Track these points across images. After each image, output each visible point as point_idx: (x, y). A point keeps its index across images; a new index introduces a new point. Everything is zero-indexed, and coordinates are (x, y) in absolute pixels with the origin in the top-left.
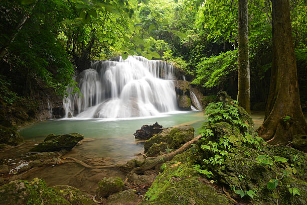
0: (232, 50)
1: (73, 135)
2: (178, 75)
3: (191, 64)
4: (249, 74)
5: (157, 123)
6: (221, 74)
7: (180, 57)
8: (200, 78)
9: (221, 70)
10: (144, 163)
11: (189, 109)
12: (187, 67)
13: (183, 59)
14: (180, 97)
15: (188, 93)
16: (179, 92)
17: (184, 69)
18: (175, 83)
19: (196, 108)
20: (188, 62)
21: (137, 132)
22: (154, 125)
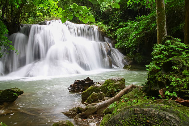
0: (147, 15)
1: (14, 90)
3: (111, 27)
4: (166, 33)
5: (88, 77)
6: (138, 36)
7: (101, 21)
10: (86, 109)
12: (108, 31)
13: (105, 23)
20: (108, 26)
21: (70, 86)
22: (85, 80)
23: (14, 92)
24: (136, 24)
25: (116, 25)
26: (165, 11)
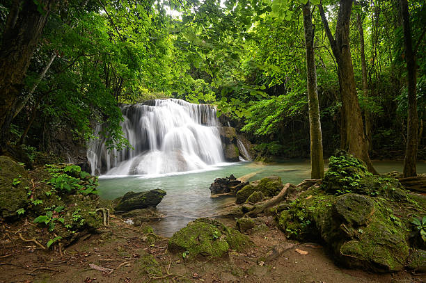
0: (285, 94)
2: (224, 121)
6: (276, 121)
8: (250, 124)
9: (275, 116)
11: (237, 160)
14: (226, 147)
15: (235, 142)
16: (225, 141)
17: (230, 113)
18: (220, 130)
19: (244, 158)
21: (211, 186)
22: (227, 177)
23: (159, 193)
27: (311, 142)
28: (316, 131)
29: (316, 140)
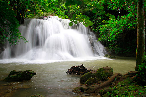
0: (126, 15)
3: (95, 23)
5: (82, 65)
6: (118, 33)
10: (88, 89)
20: (93, 22)
21: (68, 71)
22: (79, 66)
24: (116, 22)
25: (99, 22)
26: (144, 18)
27: (137, 46)
28: (141, 38)
29: (140, 45)
